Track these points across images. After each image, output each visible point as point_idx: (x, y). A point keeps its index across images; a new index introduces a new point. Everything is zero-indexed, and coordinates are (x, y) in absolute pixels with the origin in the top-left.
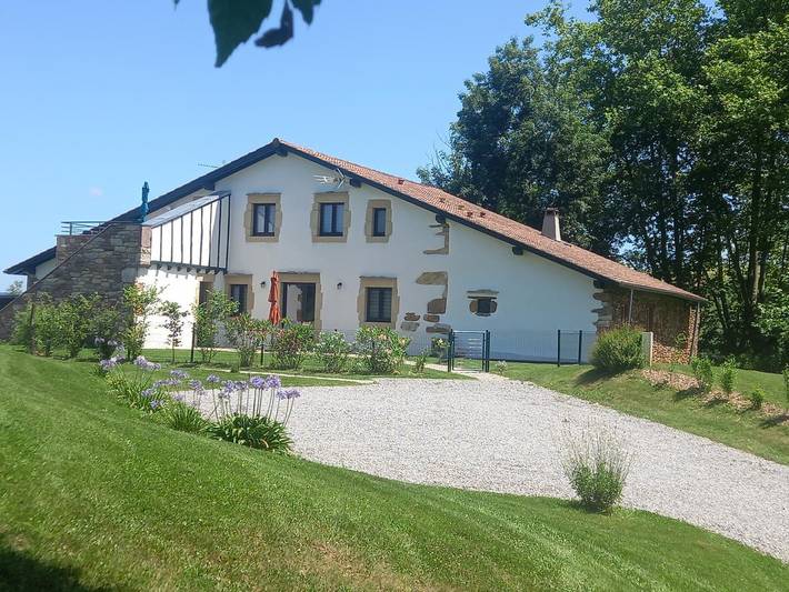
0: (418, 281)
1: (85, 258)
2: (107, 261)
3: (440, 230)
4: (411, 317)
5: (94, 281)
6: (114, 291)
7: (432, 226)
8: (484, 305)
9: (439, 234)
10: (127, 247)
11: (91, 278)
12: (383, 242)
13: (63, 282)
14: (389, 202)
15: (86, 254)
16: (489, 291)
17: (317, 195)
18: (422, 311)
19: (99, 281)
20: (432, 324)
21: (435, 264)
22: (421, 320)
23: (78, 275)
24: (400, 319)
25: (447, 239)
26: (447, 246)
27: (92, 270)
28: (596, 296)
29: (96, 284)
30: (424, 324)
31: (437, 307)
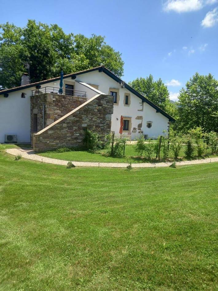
0: (136, 119)
1: (89, 108)
2: (99, 110)
3: (141, 104)
4: (135, 129)
5: (93, 119)
6: (102, 124)
7: (140, 103)
8: (149, 125)
9: (141, 105)
10: (108, 105)
11: (92, 118)
12: (128, 106)
13: (78, 119)
14: (130, 94)
15: (89, 107)
16: (151, 122)
17: (110, 88)
18: (137, 127)
19: (96, 119)
20: (139, 131)
21: (140, 114)
22: (137, 130)
23: (85, 116)
24: (132, 129)
25: (143, 107)
26: (143, 109)
27: (92, 114)
28: (168, 123)
29: (94, 121)
30: (138, 131)
31: (140, 126)
